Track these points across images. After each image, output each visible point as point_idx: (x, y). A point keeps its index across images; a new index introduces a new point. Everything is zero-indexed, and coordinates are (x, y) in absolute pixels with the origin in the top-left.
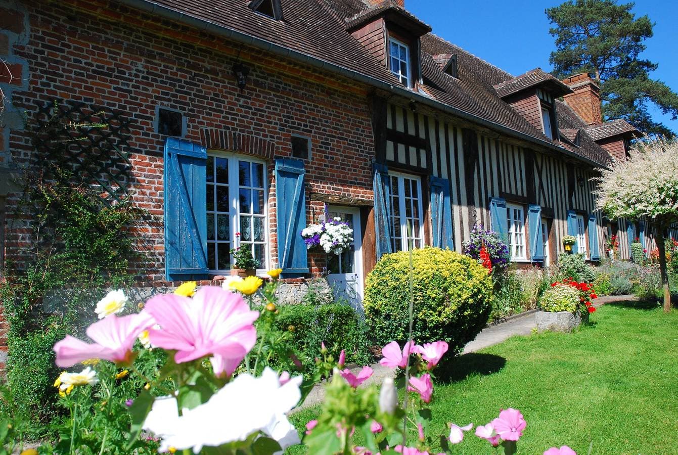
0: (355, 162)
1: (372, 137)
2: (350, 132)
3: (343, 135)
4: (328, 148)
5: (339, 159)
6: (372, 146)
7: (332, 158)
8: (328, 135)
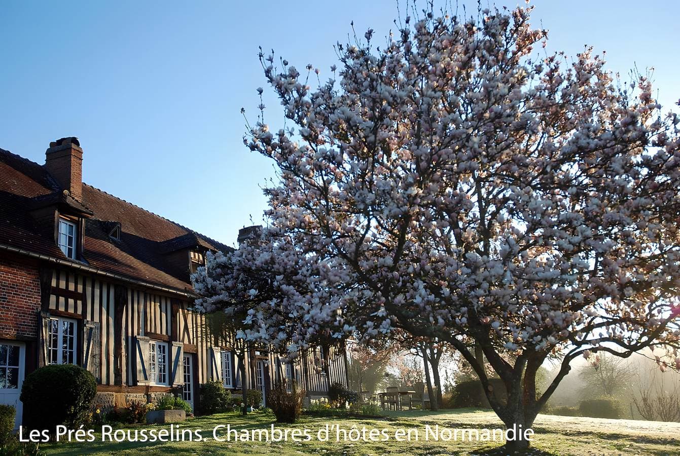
0: (25, 311)
1: (39, 293)
2: (23, 290)
3: (18, 291)
4: (5, 301)
5: (13, 308)
6: (39, 299)
7: (8, 308)
8: (6, 292)
